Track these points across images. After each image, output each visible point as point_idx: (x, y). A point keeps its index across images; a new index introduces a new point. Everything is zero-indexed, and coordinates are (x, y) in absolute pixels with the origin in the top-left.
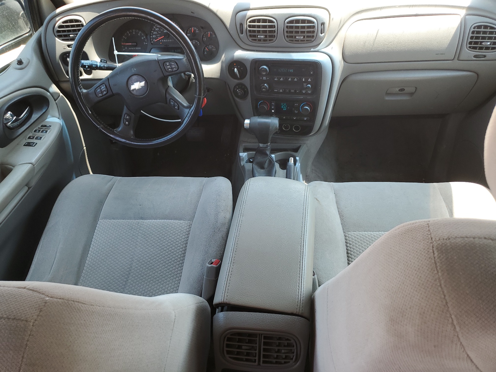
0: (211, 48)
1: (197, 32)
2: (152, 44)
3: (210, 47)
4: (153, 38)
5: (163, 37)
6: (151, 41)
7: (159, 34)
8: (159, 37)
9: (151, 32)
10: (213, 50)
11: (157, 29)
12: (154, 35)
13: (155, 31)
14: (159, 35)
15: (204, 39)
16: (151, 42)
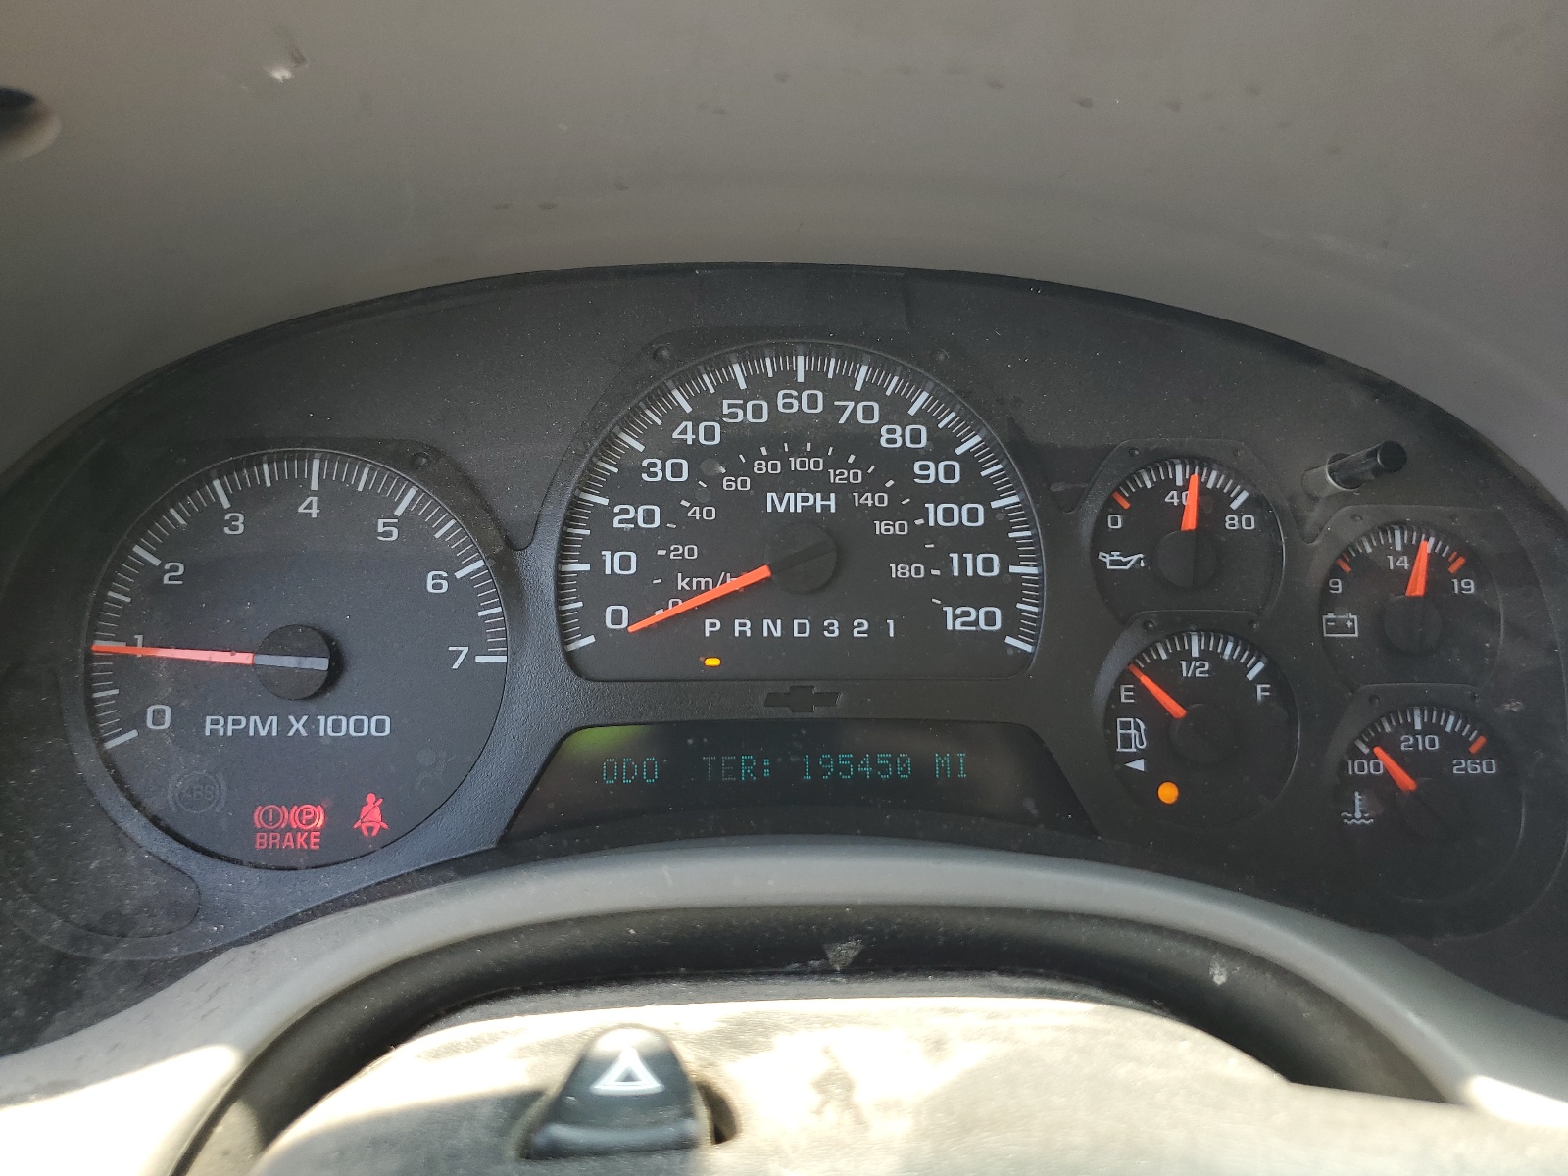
0: (1430, 743)
1: (1231, 523)
2: (571, 658)
3: (1419, 733)
4: (602, 589)
5: (763, 572)
6: (562, 617)
7: (690, 531)
8: (690, 569)
9: (575, 504)
10: (1463, 767)
11: (661, 471)
12: (619, 541)
13: (629, 486)
14: (688, 551)
15: (1341, 627)
16: (565, 638)
